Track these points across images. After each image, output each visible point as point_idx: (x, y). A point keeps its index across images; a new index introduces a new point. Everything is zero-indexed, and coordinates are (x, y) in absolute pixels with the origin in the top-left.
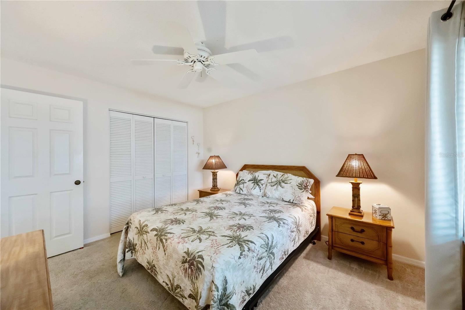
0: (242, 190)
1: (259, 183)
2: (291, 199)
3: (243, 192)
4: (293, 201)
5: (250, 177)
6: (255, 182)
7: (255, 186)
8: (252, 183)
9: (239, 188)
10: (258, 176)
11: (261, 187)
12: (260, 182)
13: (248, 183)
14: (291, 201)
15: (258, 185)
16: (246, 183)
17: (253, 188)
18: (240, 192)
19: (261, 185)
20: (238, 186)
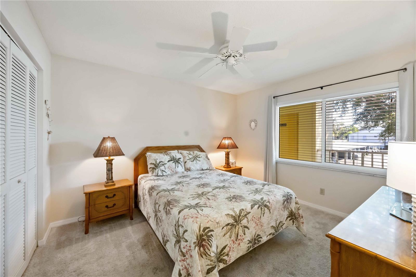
0: (165, 172)
1: (179, 162)
2: (208, 167)
3: (166, 173)
4: (209, 168)
5: (167, 158)
6: (175, 161)
7: (176, 164)
8: (173, 163)
9: (160, 170)
10: (176, 156)
11: (182, 165)
12: (180, 160)
13: (168, 163)
14: (208, 168)
15: (179, 163)
16: (166, 164)
17: (177, 167)
18: (163, 174)
19: (181, 163)
20: (159, 169)
